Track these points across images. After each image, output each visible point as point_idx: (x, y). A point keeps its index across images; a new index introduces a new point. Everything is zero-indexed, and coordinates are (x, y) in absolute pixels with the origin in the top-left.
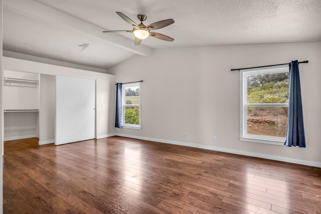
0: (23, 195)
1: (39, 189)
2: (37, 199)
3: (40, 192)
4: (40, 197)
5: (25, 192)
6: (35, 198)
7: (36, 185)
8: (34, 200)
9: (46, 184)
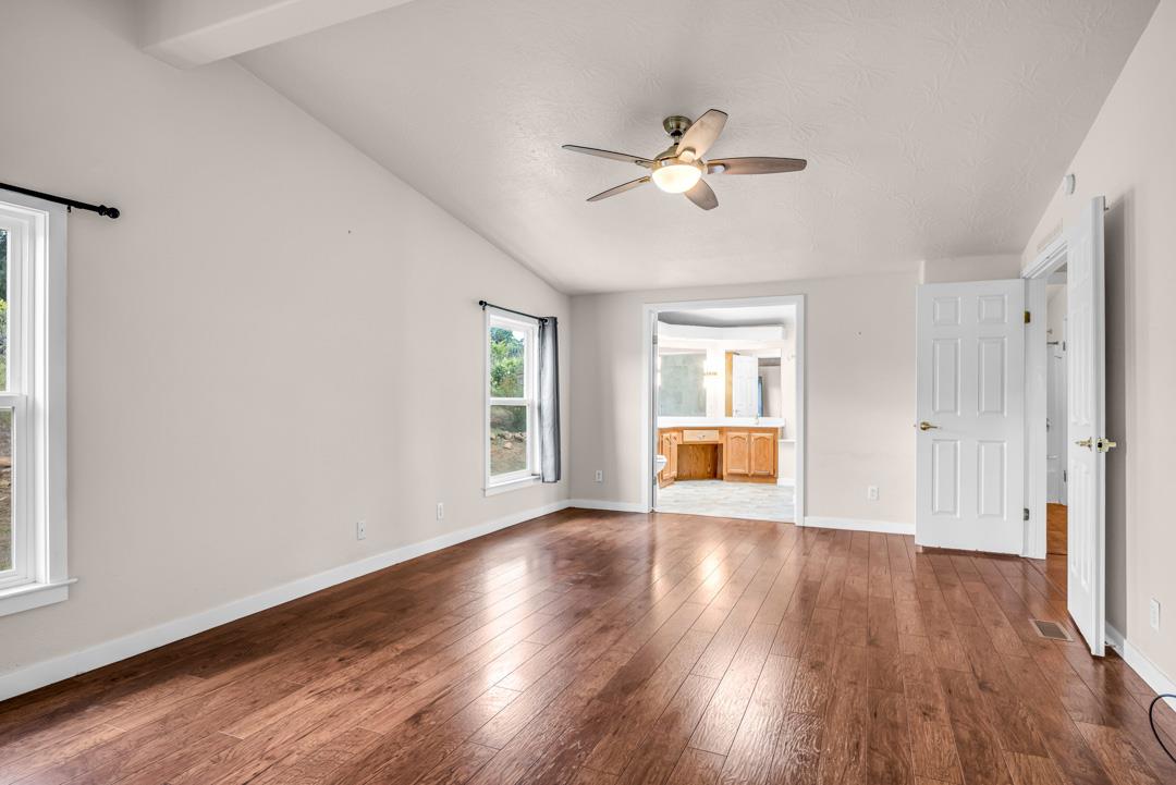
0: (1024, 719)
1: (967, 711)
2: (989, 685)
3: (969, 701)
4: (977, 687)
5: (1015, 725)
6: (991, 691)
7: (965, 735)
8: (997, 689)
9: (932, 714)
